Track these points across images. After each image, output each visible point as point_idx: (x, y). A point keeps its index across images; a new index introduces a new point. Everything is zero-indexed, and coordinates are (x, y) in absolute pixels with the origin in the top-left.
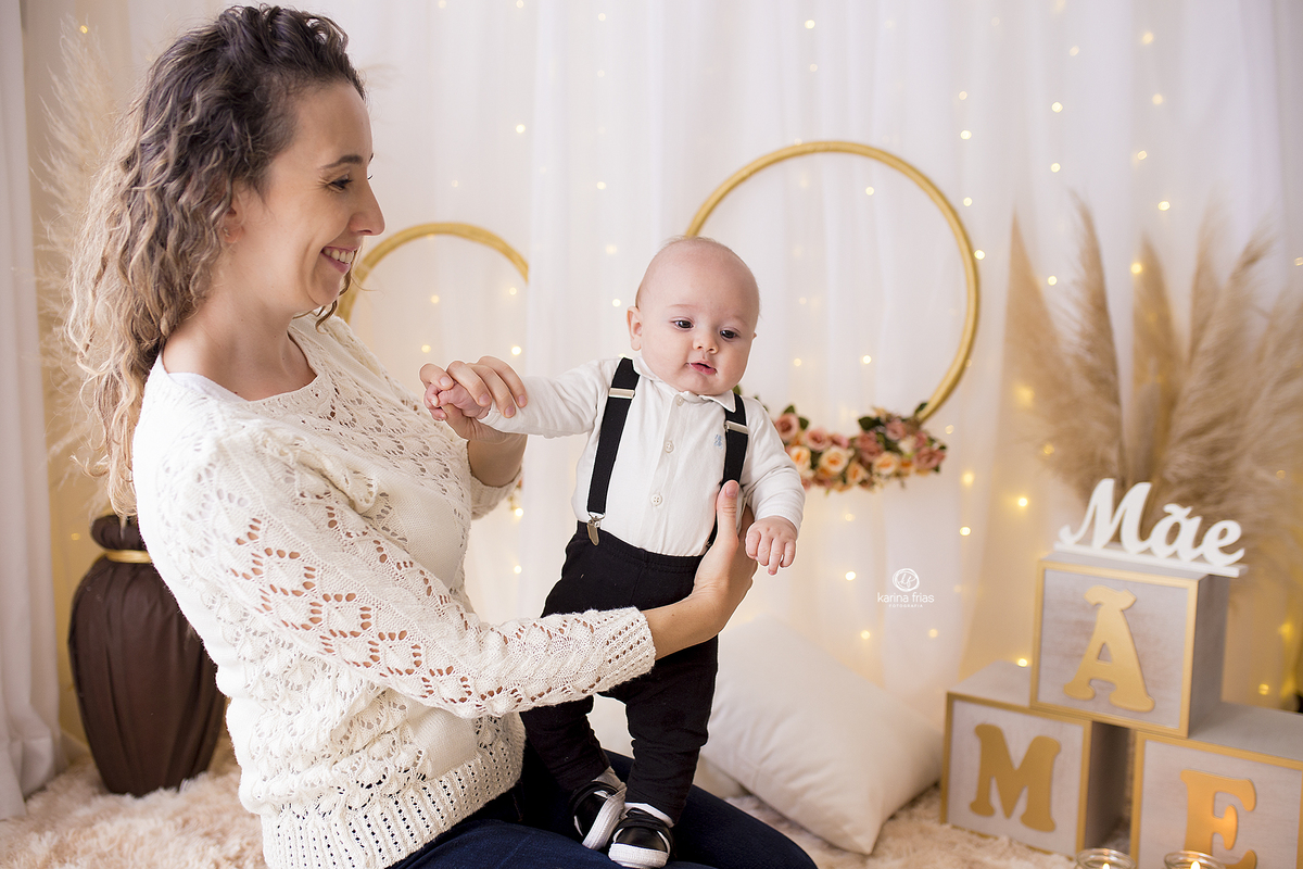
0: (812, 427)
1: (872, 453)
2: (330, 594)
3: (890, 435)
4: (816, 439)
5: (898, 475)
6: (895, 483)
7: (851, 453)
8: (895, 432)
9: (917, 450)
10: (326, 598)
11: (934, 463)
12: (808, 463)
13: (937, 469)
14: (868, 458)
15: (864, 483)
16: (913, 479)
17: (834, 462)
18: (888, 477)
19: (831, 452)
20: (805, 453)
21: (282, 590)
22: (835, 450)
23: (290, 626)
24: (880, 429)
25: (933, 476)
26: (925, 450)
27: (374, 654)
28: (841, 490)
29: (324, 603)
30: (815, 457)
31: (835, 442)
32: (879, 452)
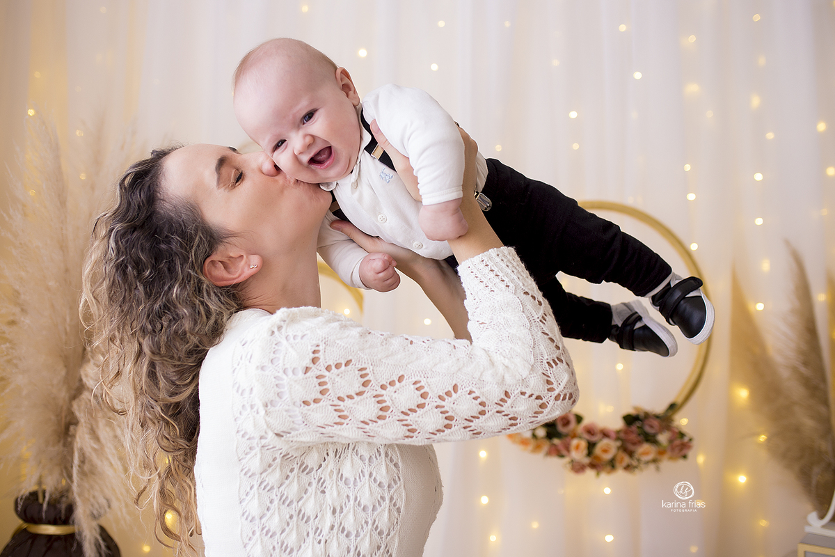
0: (585, 422)
1: (634, 444)
2: (385, 383)
3: (648, 429)
4: (590, 431)
5: (654, 461)
6: (652, 467)
7: (619, 443)
8: (651, 427)
9: (671, 441)
10: (383, 387)
11: (684, 452)
12: (585, 452)
13: (685, 457)
14: (631, 447)
15: (628, 468)
16: (666, 464)
17: (605, 451)
18: (647, 463)
19: (604, 443)
20: (583, 444)
21: (348, 397)
22: (606, 441)
23: (370, 422)
24: (638, 424)
25: (681, 462)
26: (677, 442)
27: (447, 415)
28: (609, 473)
29: (383, 392)
30: (591, 446)
31: (605, 434)
32: (639, 443)
